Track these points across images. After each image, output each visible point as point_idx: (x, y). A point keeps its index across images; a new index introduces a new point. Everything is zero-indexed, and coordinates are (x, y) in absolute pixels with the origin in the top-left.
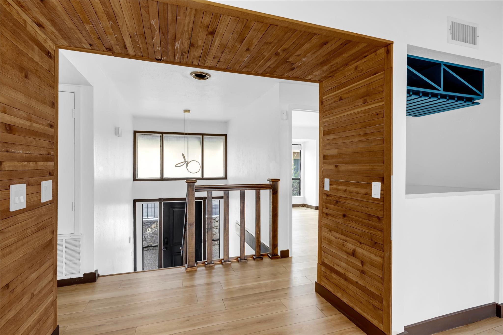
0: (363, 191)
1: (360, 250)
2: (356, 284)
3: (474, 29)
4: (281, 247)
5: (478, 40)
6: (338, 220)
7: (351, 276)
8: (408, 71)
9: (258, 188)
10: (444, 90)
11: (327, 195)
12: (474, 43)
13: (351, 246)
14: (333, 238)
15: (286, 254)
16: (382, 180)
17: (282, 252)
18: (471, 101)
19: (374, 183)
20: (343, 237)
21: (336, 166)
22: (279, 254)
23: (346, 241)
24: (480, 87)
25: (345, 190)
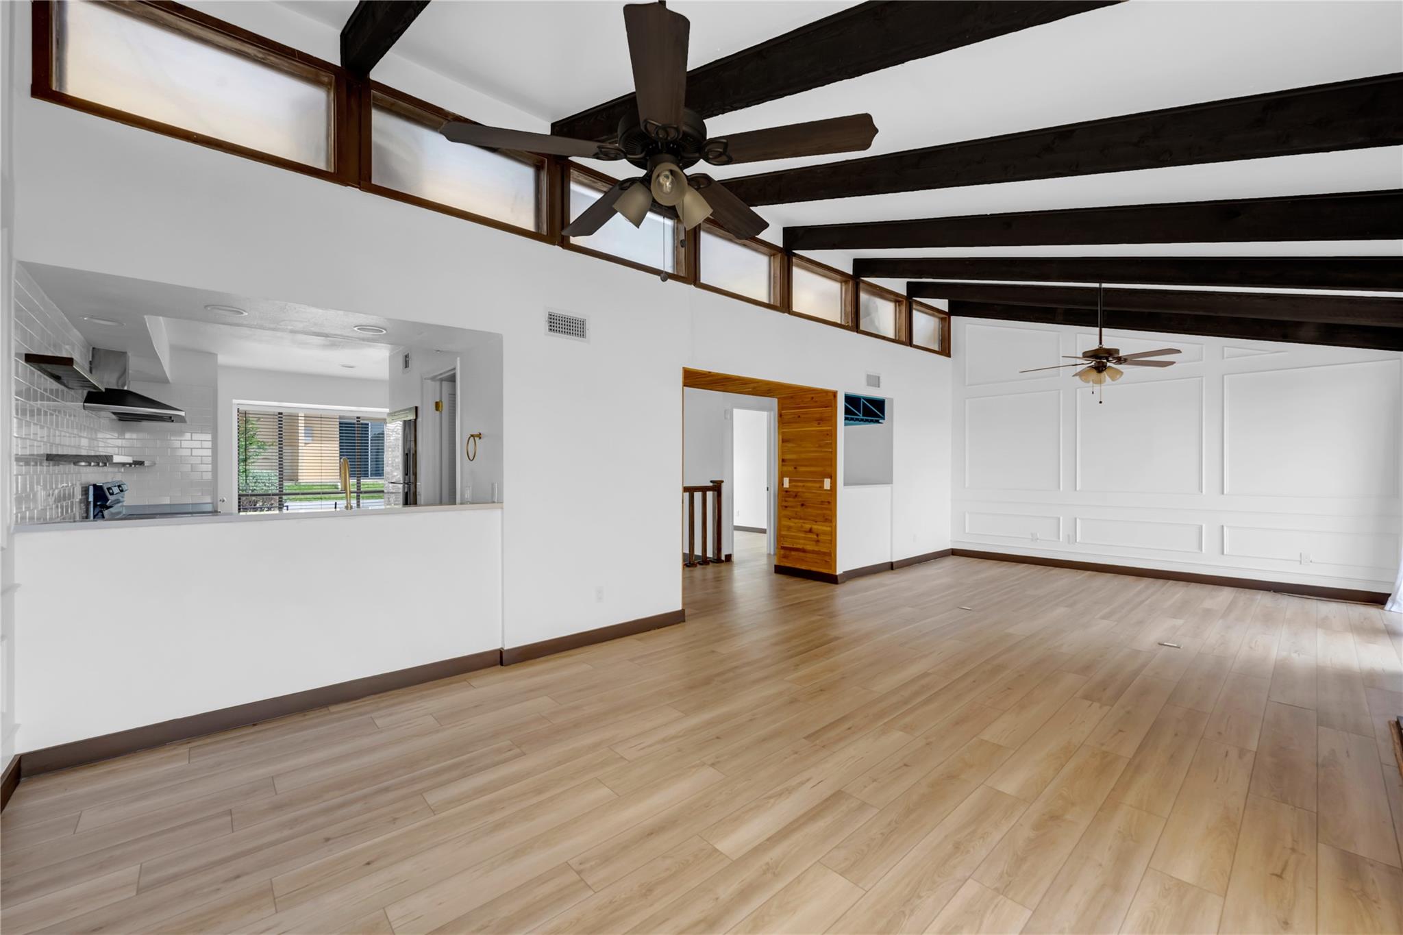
0: (817, 485)
1: (815, 527)
2: (813, 552)
3: (879, 378)
4: (724, 552)
5: (881, 384)
6: (796, 509)
7: (809, 548)
8: (845, 405)
9: (704, 490)
10: (863, 416)
11: (787, 491)
12: (879, 387)
13: (808, 526)
14: (792, 524)
15: (729, 558)
16: (831, 478)
17: (726, 556)
18: (877, 422)
19: (825, 480)
20: (802, 521)
21: (795, 468)
22: (723, 558)
23: (804, 523)
24: (883, 412)
25: (804, 486)
